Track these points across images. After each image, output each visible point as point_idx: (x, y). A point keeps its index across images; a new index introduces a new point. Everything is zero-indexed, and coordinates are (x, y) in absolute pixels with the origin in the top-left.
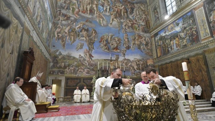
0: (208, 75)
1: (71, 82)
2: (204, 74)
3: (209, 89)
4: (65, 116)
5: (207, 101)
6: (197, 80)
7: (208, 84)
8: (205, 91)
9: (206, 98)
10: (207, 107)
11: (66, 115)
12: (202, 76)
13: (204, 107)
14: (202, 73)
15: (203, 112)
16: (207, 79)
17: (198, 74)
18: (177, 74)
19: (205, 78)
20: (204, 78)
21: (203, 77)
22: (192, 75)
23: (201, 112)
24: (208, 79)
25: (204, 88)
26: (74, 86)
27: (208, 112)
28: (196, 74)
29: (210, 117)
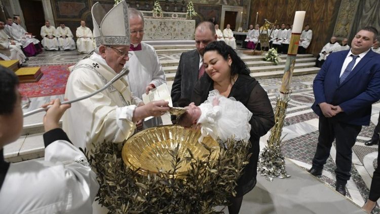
0: (334, 11)
1: (67, 7)
2: (328, 8)
3: (325, 36)
4: (48, 97)
5: (313, 57)
6: (312, 19)
7: (327, 28)
8: (317, 40)
9: (313, 53)
10: (308, 67)
11: (50, 94)
12: (324, 12)
13: (304, 67)
14: (327, 6)
15: (300, 75)
16: (329, 19)
17: (318, 6)
18: (283, 4)
19: (327, 16)
20: (325, 17)
21: (326, 14)
22: (308, 9)
23: (296, 76)
24: (331, 20)
25: (317, 36)
26: (75, 17)
27: (307, 76)
28: (315, 5)
29: (306, 86)
